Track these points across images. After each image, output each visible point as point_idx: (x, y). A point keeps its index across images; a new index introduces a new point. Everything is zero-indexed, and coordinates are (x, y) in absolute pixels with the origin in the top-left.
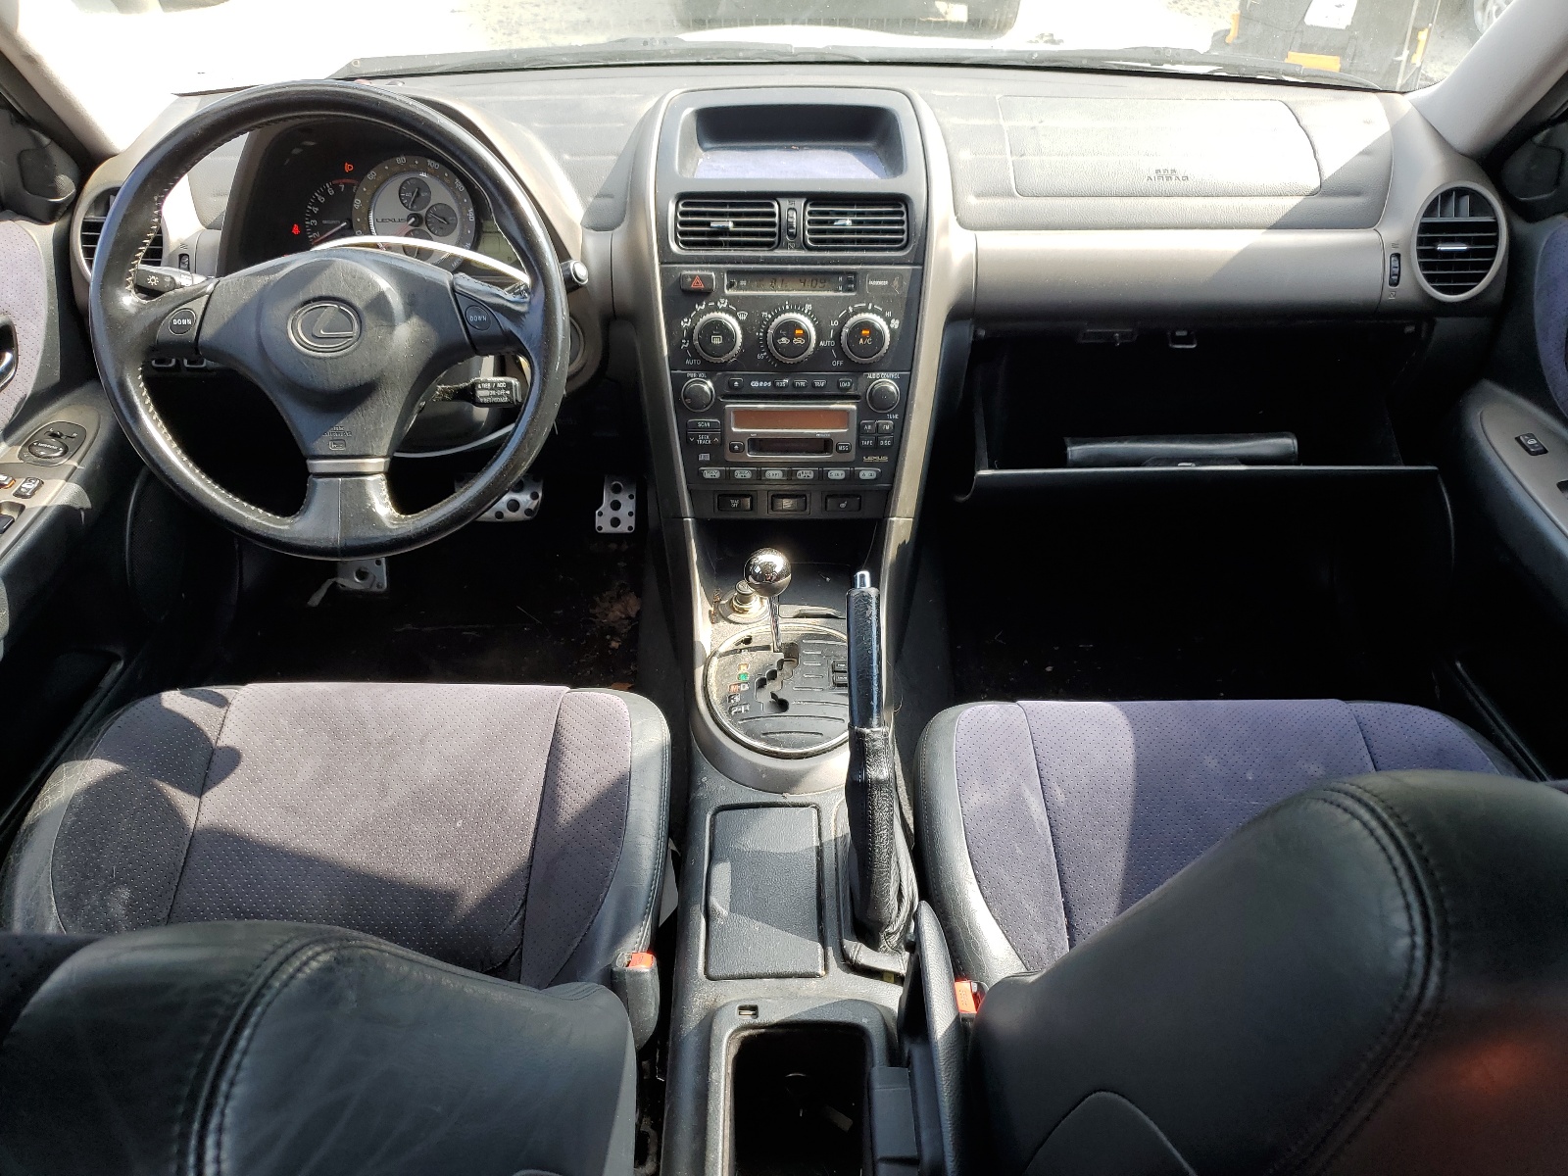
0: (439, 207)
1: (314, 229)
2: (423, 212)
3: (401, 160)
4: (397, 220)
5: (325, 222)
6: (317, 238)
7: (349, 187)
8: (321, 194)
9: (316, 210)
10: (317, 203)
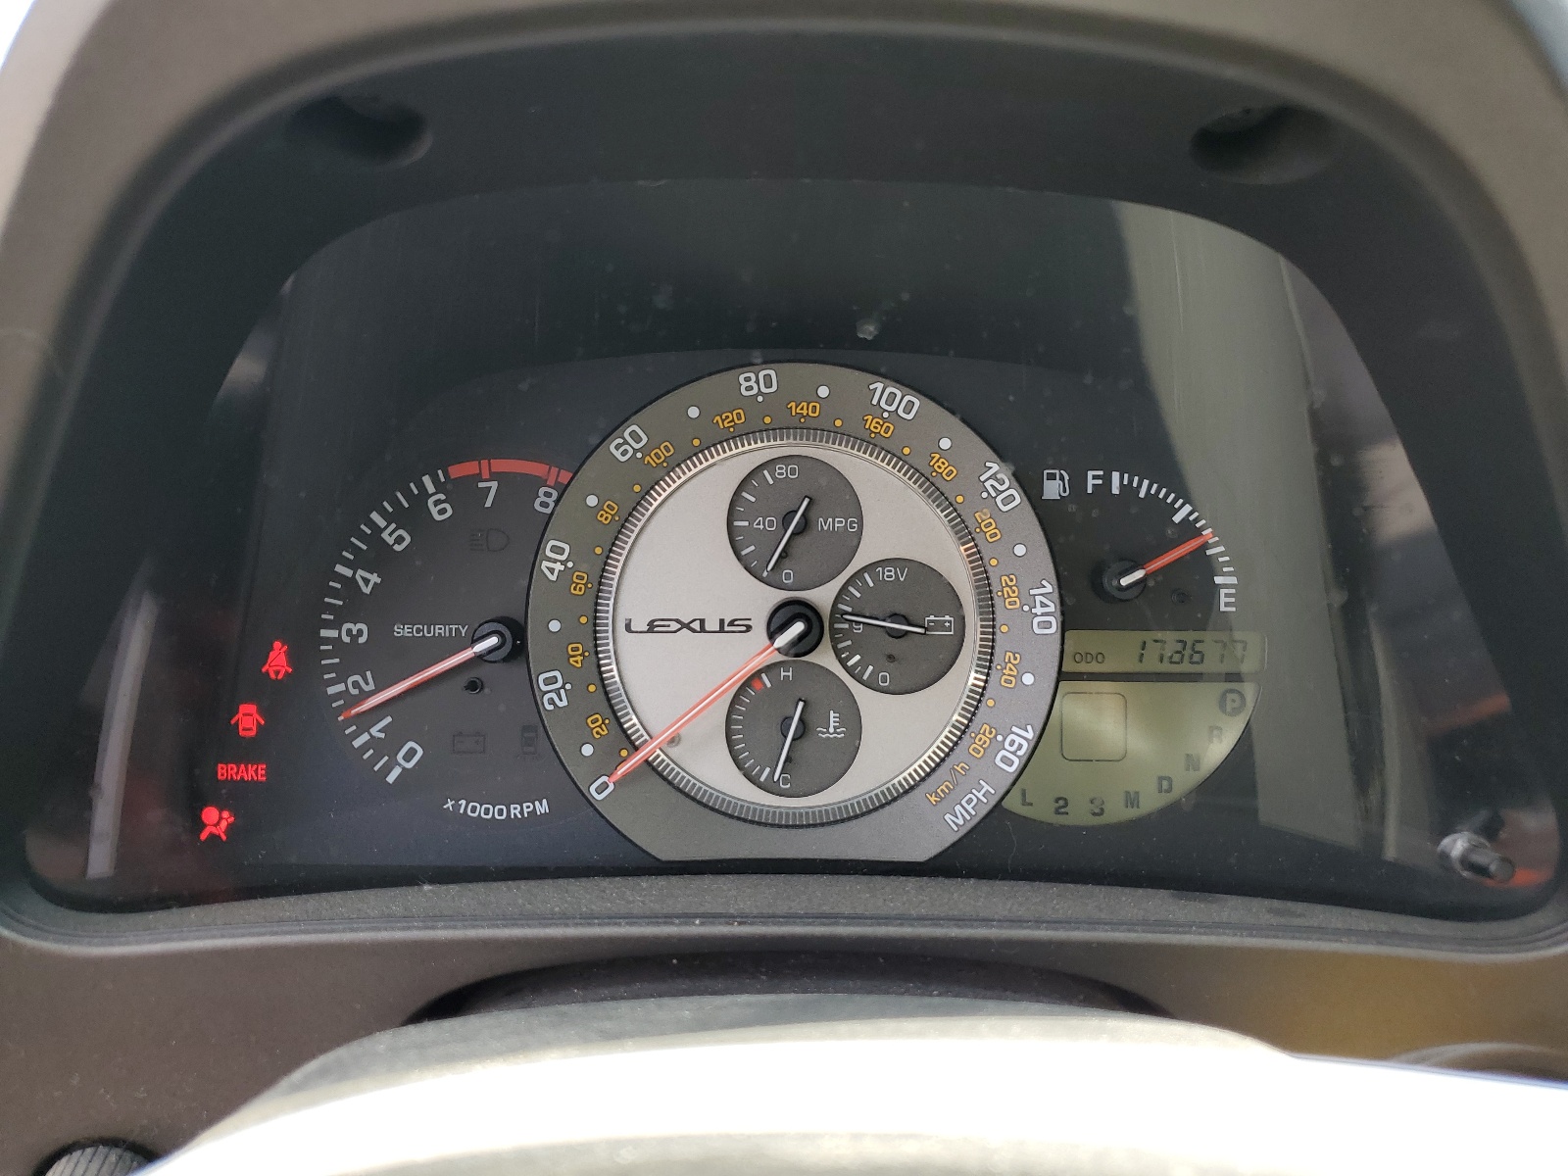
0: (889, 574)
1: (352, 658)
2: (823, 597)
3: (756, 382)
4: (712, 624)
5: (402, 631)
6: (365, 695)
7: (519, 489)
8: (398, 518)
9: (368, 581)
10: (378, 556)
